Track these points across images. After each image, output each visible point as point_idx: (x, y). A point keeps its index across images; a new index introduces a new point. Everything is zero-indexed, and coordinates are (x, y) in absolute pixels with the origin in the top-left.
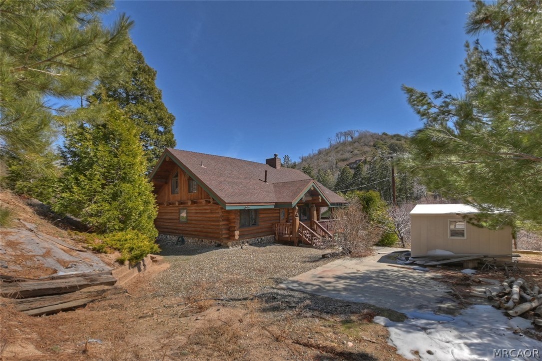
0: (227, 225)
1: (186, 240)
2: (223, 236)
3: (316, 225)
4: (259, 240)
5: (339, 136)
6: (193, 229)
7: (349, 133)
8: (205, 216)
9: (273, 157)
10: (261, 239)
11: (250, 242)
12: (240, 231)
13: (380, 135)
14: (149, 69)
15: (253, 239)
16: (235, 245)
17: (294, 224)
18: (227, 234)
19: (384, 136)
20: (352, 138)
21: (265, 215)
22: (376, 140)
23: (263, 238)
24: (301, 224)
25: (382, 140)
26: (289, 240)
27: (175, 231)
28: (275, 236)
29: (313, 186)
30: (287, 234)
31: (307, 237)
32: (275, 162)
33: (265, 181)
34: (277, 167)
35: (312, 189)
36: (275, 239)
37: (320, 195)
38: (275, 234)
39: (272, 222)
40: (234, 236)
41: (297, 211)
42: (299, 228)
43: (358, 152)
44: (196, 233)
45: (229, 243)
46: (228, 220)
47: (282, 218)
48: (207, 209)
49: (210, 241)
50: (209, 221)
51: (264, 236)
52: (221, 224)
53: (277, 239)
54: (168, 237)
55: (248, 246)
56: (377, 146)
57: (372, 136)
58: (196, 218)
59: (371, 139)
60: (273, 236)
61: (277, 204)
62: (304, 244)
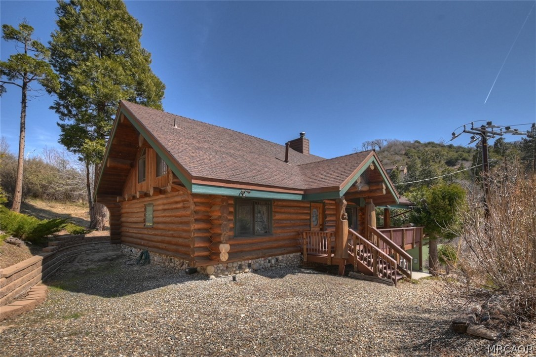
0: (206, 230)
1: (151, 258)
2: (196, 254)
3: (376, 237)
4: (273, 261)
5: (366, 146)
6: (160, 238)
7: (378, 143)
8: (174, 214)
9: (299, 137)
10: (277, 260)
11: (255, 267)
12: (231, 245)
13: (412, 144)
14: (130, 18)
15: (261, 261)
16: (223, 272)
17: (338, 233)
18: (205, 249)
19: (417, 144)
20: (380, 147)
21: (284, 216)
22: (407, 148)
23: (280, 258)
24: (353, 234)
25: (414, 148)
26: (329, 263)
27: (139, 241)
28: (302, 254)
29: (373, 162)
30: (325, 252)
31: (365, 259)
32: (302, 144)
33: (286, 161)
34: (304, 151)
35: (372, 168)
36: (302, 260)
37: (384, 181)
38: (301, 251)
39: (298, 229)
40: (218, 253)
41: (344, 208)
42: (349, 240)
43: (388, 162)
44: (164, 245)
45: (211, 269)
46: (208, 220)
47: (313, 223)
48: (177, 203)
49: (182, 261)
50: (181, 223)
51: (282, 254)
52: (192, 228)
53: (305, 260)
54: (133, 250)
55: (250, 274)
56: (409, 155)
57: (403, 144)
58: (163, 219)
59: (402, 147)
60: (299, 254)
61: (307, 193)
62: (359, 272)
